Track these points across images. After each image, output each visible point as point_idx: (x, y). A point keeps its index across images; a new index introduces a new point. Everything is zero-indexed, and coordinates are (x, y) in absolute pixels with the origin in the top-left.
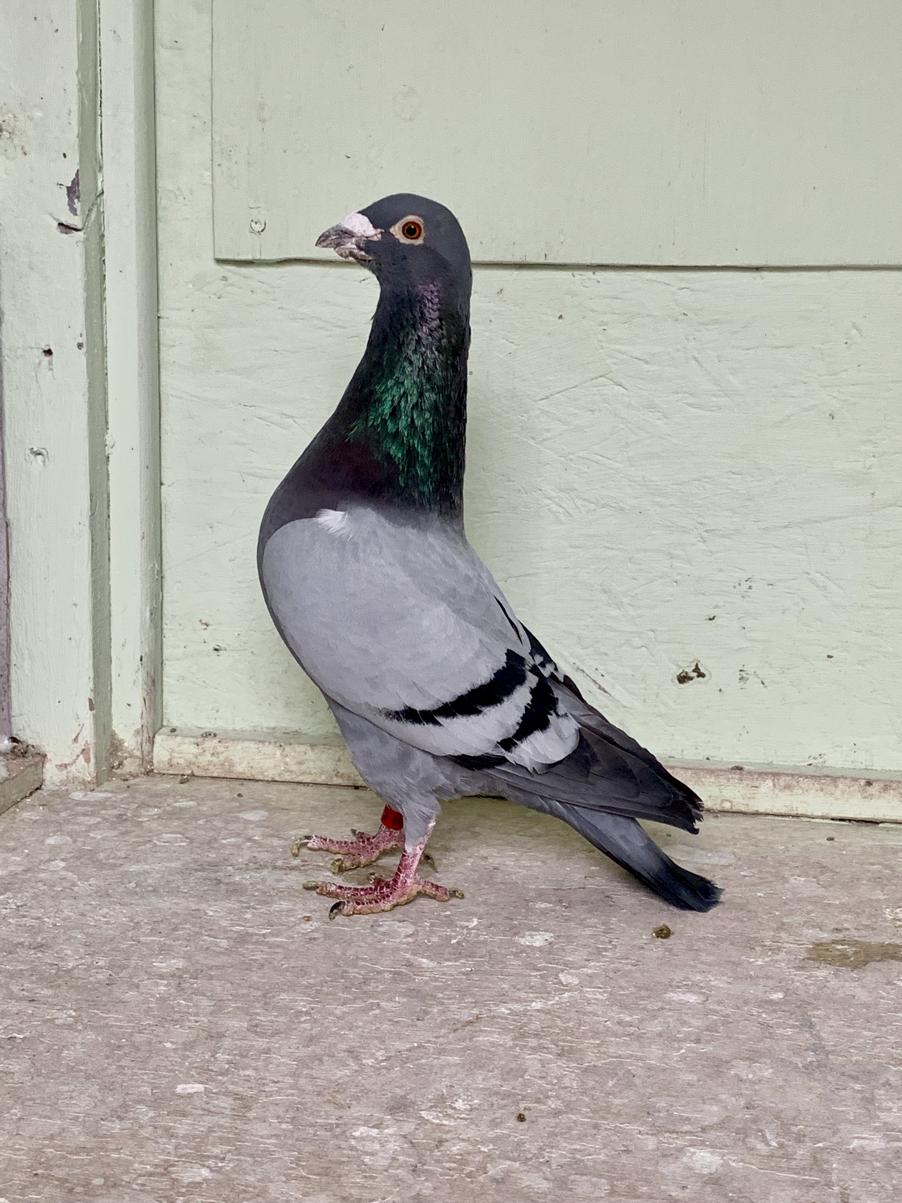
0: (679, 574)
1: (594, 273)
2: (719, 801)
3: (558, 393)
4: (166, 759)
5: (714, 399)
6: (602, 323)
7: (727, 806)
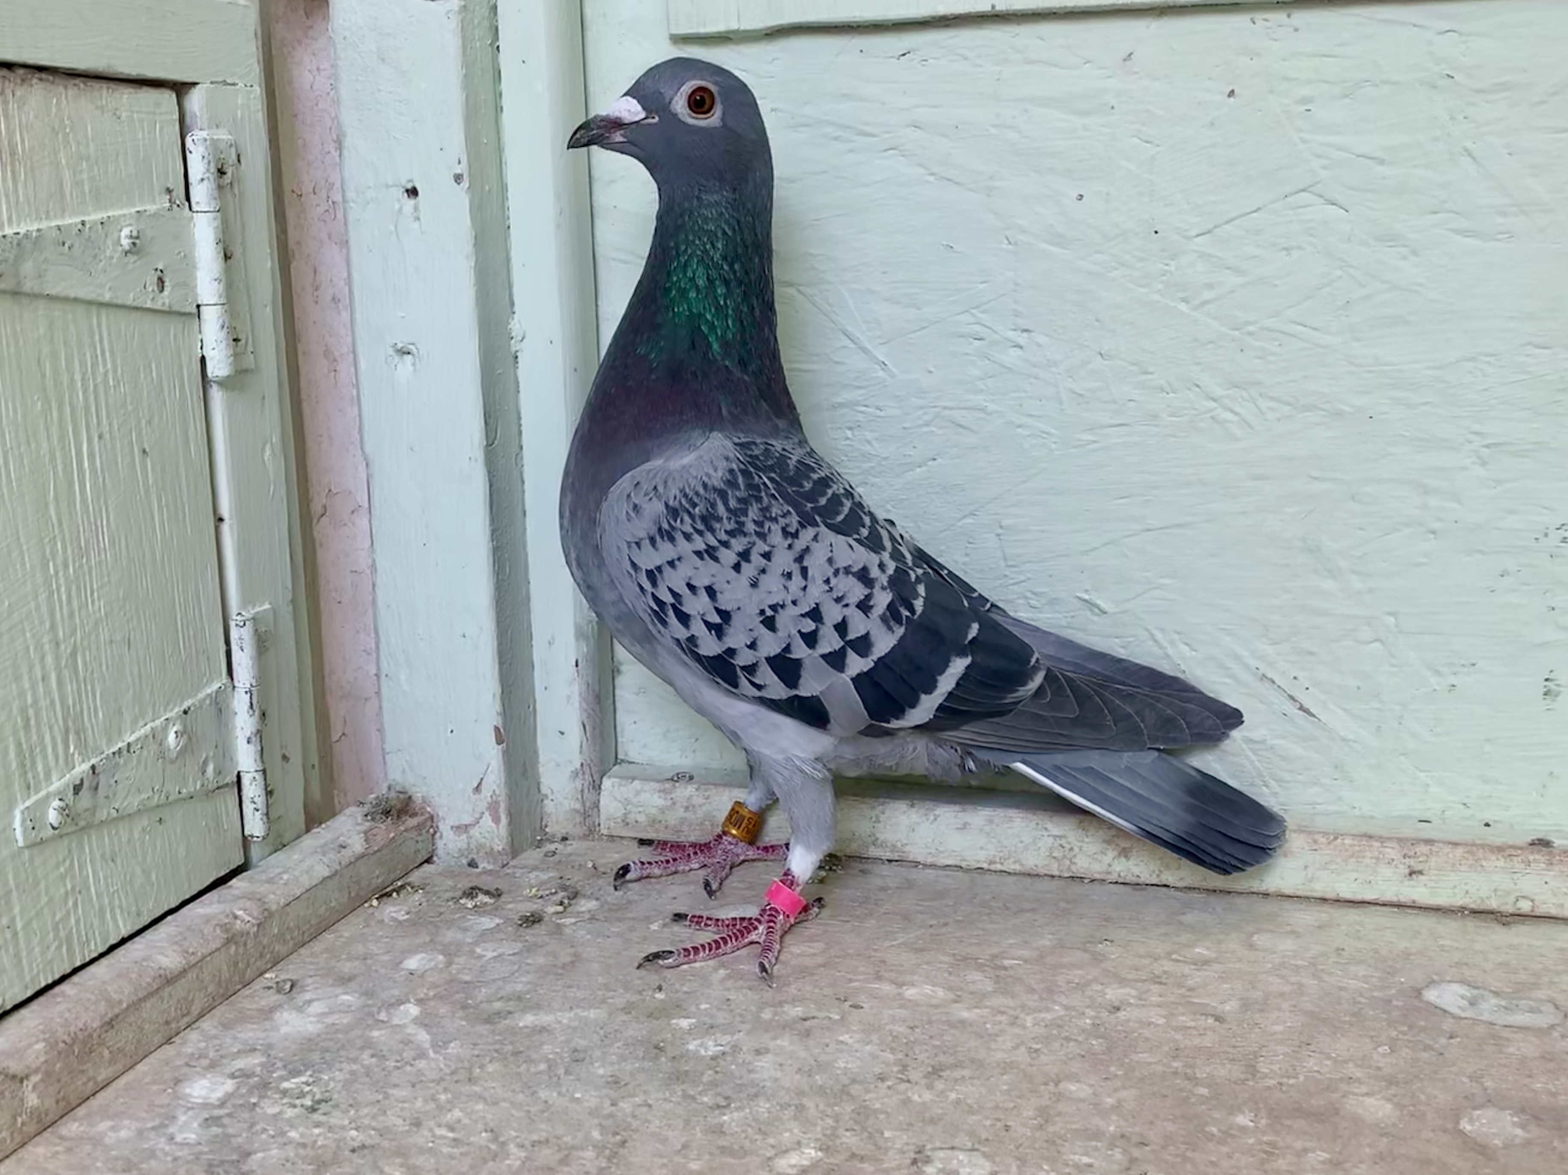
0: (1439, 519)
1: (1289, 16)
2: (1512, 899)
3: (1227, 223)
4: (620, 813)
5: (1500, 220)
6: (1304, 101)
7: (1525, 906)
